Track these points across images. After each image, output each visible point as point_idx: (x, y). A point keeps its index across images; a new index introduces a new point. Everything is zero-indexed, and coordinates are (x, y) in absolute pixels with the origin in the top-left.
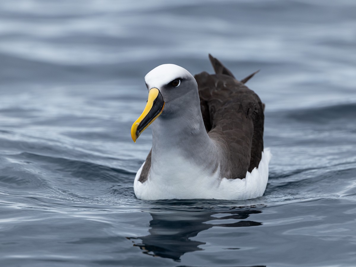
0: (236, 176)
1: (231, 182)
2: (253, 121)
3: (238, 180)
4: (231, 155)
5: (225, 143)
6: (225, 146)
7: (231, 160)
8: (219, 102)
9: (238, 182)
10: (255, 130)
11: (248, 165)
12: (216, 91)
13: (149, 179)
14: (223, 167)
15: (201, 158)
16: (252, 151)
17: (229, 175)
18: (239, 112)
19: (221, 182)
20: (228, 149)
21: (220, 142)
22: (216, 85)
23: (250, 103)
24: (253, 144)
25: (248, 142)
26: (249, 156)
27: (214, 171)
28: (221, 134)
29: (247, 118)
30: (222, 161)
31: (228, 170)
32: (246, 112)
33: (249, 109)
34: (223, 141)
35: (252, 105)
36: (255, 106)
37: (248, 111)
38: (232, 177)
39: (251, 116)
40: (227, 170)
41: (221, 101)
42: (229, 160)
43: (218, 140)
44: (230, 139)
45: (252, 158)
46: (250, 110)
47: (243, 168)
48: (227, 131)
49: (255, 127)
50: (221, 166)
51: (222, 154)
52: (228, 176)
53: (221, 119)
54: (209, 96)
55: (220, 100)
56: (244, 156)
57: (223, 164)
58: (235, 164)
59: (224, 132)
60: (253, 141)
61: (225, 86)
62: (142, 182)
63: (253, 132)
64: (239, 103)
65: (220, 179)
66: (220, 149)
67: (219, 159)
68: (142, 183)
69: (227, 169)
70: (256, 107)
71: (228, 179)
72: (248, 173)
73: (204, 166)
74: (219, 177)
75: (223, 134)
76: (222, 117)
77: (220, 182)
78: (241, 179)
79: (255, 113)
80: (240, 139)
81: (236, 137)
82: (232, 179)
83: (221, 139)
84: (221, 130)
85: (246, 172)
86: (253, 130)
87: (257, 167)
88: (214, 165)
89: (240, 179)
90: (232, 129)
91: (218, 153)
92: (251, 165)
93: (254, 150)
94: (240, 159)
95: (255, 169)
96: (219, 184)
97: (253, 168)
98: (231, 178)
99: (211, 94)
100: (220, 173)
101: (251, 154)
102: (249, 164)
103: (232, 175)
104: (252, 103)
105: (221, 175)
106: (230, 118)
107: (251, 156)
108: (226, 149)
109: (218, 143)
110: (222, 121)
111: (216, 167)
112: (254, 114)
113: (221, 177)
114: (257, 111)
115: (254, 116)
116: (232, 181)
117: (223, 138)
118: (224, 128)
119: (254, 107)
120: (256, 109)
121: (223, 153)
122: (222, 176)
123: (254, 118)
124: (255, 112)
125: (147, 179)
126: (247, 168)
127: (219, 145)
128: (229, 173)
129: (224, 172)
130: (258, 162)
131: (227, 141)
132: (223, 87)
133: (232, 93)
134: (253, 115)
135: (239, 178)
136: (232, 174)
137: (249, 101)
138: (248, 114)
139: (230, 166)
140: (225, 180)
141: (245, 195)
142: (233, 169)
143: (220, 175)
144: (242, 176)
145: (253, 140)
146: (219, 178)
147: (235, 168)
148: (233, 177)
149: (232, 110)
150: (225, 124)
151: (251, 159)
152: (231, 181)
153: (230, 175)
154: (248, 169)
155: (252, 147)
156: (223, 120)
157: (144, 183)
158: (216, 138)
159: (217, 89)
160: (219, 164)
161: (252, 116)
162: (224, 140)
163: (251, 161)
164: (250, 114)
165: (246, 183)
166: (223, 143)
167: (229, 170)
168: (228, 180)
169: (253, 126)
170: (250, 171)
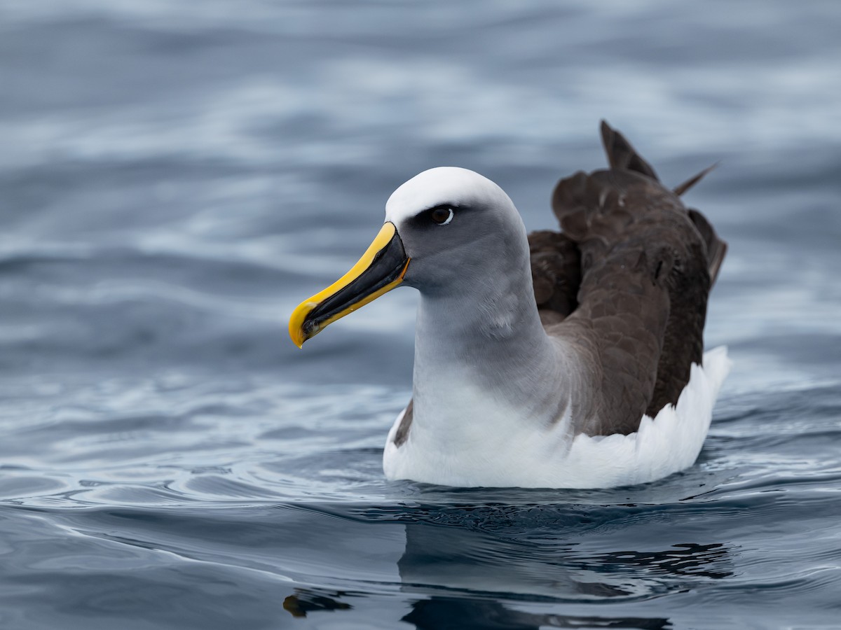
0: (612, 430)
1: (599, 443)
2: (670, 290)
3: (617, 437)
4: (604, 378)
5: (593, 348)
6: (592, 355)
7: (602, 391)
8: (603, 244)
9: (617, 444)
10: (673, 313)
11: (647, 400)
12: (600, 216)
13: (409, 440)
14: (580, 409)
15: (520, 389)
16: (660, 364)
17: (594, 428)
18: (635, 271)
19: (575, 444)
20: (597, 363)
21: (581, 347)
22: (602, 199)
23: (664, 250)
24: (665, 348)
25: (650, 345)
26: (650, 379)
27: (554, 419)
28: (587, 327)
29: (654, 284)
30: (577, 395)
31: (593, 415)
32: (654, 271)
33: (661, 263)
34: (589, 345)
35: (670, 253)
36: (677, 256)
37: (659, 269)
38: (601, 431)
39: (665, 280)
40: (589, 416)
41: (607, 243)
42: (598, 389)
43: (577, 342)
44: (605, 338)
45: (662, 382)
46: (664, 265)
47: (631, 408)
48: (601, 319)
49: (674, 306)
50: (575, 407)
51: (579, 376)
52: (590, 429)
53: (595, 289)
54: (583, 230)
55: (605, 240)
56: (638, 378)
57: (579, 401)
58: (613, 400)
59: (595, 321)
60: (667, 340)
61: (621, 203)
62: (398, 444)
63: (668, 318)
64: (641, 249)
65: (570, 436)
66: (577, 365)
67: (571, 389)
68: (398, 447)
69: (590, 412)
70: (679, 258)
71: (591, 436)
72: (645, 419)
73: (529, 408)
74: (568, 433)
75: (592, 327)
76: (598, 282)
77: (571, 445)
78: (626, 433)
79: (676, 273)
80: (630, 338)
81: (621, 333)
82: (601, 437)
83: (584, 337)
84: (589, 318)
85: (640, 417)
86: (669, 313)
87: (675, 404)
88: (555, 405)
89: (621, 436)
90: (613, 314)
91: (571, 375)
92: (654, 399)
93: (668, 362)
94: (625, 388)
95: (667, 408)
96: (569, 449)
97: (662, 406)
98: (598, 434)
99: (589, 223)
100: (572, 423)
101: (659, 373)
102: (650, 398)
103: (603, 427)
104: (670, 249)
105: (573, 427)
106: (614, 287)
107: (659, 377)
108: (592, 363)
109: (575, 349)
110: (594, 293)
111: (562, 407)
112: (673, 275)
113: (573, 433)
114: (681, 268)
115: (673, 280)
116: (602, 441)
117: (589, 336)
118: (597, 311)
119: (674, 259)
120: (677, 263)
121: (583, 374)
122: (577, 429)
123: (673, 285)
124: (674, 269)
125: (406, 439)
126: (644, 407)
127: (576, 355)
128: (594, 422)
129: (582, 419)
130: (676, 391)
131: (597, 344)
132: (618, 206)
133: (631, 222)
134: (672, 278)
135: (619, 432)
136: (601, 425)
137: (663, 244)
138: (657, 276)
139: (598, 404)
140: (582, 439)
141: (636, 471)
142: (605, 411)
143: (571, 427)
144: (629, 427)
145: (665, 337)
146: (568, 435)
147: (612, 408)
148: (603, 431)
149: (623, 267)
150: (600, 302)
151: (657, 384)
152: (599, 440)
153: (598, 428)
154: (645, 410)
155: (662, 357)
156: (598, 291)
157: (400, 448)
158: (572, 336)
159: (602, 212)
160: (570, 402)
161: (668, 280)
162: (590, 342)
163: (657, 390)
164: (663, 277)
165: (637, 444)
166: (586, 350)
167: (596, 413)
168: (590, 439)
169: (668, 304)
170: (653, 414)
